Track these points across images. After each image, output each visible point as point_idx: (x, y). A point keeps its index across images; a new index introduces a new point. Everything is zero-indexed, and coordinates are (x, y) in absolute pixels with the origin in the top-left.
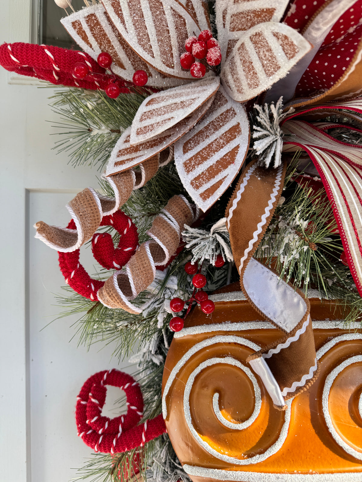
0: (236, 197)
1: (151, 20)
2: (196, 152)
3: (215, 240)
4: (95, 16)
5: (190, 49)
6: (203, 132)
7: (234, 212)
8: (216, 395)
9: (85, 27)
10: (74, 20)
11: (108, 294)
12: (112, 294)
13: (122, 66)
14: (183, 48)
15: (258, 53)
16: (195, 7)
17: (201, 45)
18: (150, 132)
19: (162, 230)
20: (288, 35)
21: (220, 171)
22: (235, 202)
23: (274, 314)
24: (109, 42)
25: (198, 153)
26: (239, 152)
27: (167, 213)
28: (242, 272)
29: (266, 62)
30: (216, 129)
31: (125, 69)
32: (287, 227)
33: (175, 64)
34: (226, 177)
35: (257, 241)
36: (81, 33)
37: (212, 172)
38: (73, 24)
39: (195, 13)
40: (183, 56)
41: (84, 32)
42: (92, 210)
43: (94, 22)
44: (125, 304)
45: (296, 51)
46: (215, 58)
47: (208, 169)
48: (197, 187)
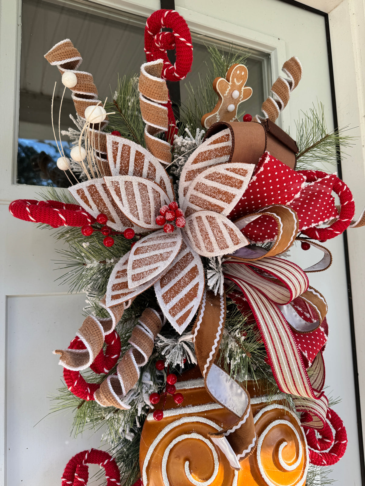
0: (199, 320)
1: (140, 197)
2: (170, 287)
3: (182, 347)
4: (95, 187)
5: (164, 215)
6: (173, 270)
7: (198, 331)
8: (187, 463)
9: (87, 194)
10: (78, 189)
11: (106, 397)
12: (109, 397)
13: (113, 221)
14: (158, 212)
15: (213, 230)
16: (166, 183)
17: (172, 214)
18: (142, 280)
19: (142, 341)
20: (234, 229)
21: (189, 302)
22: (199, 323)
23: (226, 400)
24: (105, 204)
25: (171, 288)
26: (199, 288)
27: (144, 325)
28: (205, 375)
29: (218, 239)
30: (182, 269)
31: (115, 223)
32: (229, 335)
33: (152, 221)
34: (192, 307)
35: (215, 353)
36: (84, 198)
37: (183, 303)
38: (78, 191)
39: (165, 187)
40: (158, 218)
41: (86, 197)
42: (99, 337)
43: (93, 190)
44: (119, 404)
45: (239, 242)
46: (182, 225)
47: (180, 300)
48: (174, 315)
